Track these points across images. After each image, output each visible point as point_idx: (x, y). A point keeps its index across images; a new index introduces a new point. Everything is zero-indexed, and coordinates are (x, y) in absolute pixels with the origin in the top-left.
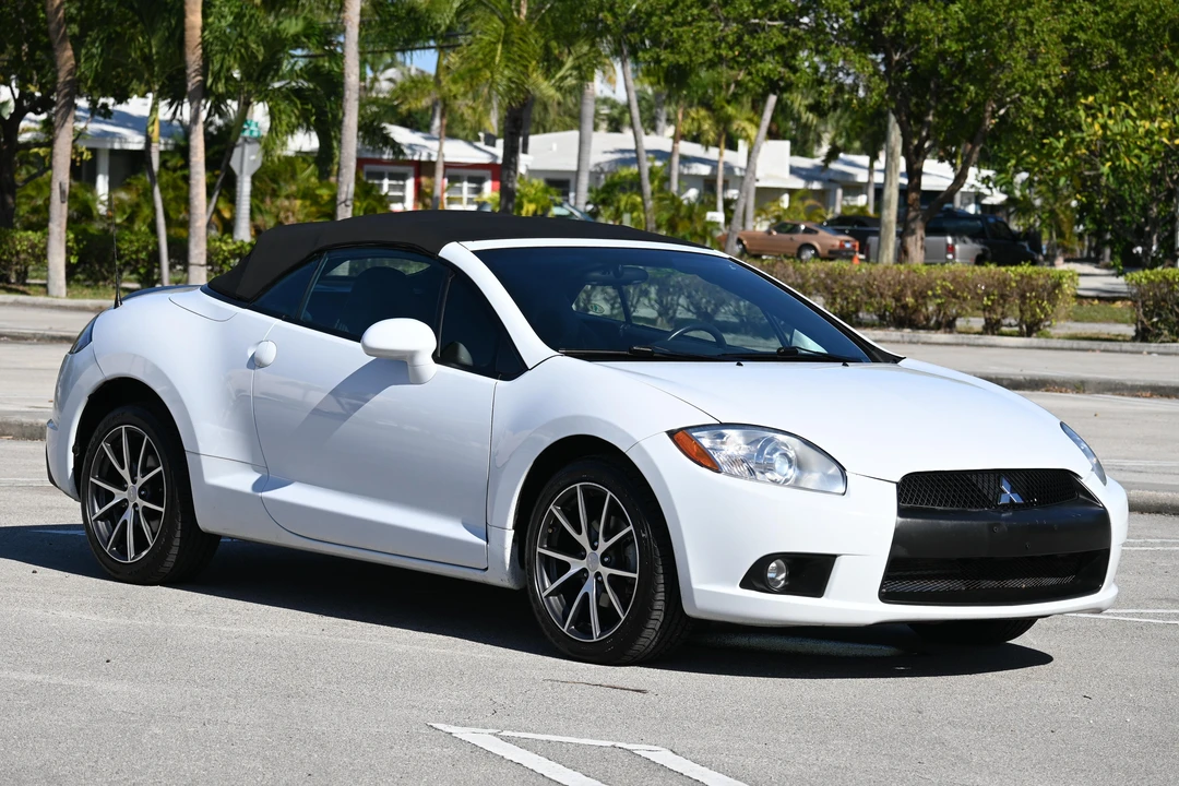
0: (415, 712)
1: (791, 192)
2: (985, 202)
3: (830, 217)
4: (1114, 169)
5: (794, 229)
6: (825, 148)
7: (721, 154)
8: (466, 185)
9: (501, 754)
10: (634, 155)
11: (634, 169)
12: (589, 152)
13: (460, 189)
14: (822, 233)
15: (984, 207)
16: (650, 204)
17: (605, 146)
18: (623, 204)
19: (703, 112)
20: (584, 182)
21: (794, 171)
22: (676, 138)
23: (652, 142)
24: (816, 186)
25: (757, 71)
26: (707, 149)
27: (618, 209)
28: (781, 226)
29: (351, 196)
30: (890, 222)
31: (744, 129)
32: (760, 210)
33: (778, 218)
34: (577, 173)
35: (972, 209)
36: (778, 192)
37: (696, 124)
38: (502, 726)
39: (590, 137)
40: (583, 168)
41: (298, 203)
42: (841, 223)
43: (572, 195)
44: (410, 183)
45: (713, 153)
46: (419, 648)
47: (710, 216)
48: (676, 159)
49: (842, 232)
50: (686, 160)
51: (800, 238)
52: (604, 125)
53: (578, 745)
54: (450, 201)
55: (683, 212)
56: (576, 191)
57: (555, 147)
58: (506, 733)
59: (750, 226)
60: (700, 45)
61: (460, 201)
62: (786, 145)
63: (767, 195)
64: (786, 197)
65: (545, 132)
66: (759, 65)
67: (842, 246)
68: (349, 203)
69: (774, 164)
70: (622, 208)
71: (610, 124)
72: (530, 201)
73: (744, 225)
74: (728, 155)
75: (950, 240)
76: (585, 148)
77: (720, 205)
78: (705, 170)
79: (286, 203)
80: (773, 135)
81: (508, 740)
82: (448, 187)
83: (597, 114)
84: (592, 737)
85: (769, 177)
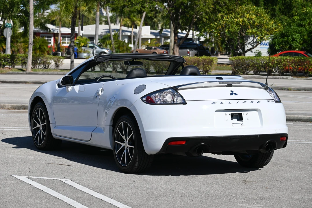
0: (9, 172)
1: (151, 39)
2: (200, 40)
3: (160, 45)
4: (228, 31)
5: (151, 48)
6: (160, 28)
7: (132, 30)
8: (67, 39)
9: (27, 182)
10: (108, 30)
11: (109, 34)
12: (98, 30)
13: (65, 40)
14: (158, 49)
15: (200, 42)
16: (113, 42)
17: (102, 29)
18: (108, 43)
19: (127, 19)
20: (97, 37)
21: (152, 33)
22: (121, 26)
23: (113, 26)
24: (158, 37)
25: (134, 8)
26: (128, 28)
27: (106, 44)
28: (149, 48)
29: (32, 42)
30: (172, 46)
31: (138, 23)
32: (143, 43)
33: (148, 46)
34: (95, 35)
35: (198, 42)
36: (147, 39)
37: (126, 22)
38: (30, 175)
39: (98, 26)
40: (97, 34)
41: (23, 44)
42: (163, 47)
43: (94, 40)
44: (52, 39)
45: (130, 29)
46: (16, 156)
47: (130, 45)
48: (121, 31)
49: (164, 49)
50: (123, 31)
51: (152, 51)
52: (104, 23)
53: (47, 179)
54: (63, 43)
55: (121, 45)
56: (95, 39)
57: (90, 28)
58: (30, 177)
59: (140, 48)
60: (120, 2)
61: (65, 43)
62: (149, 27)
63: (145, 40)
64: (149, 40)
65: (88, 25)
66: (135, 7)
67: (163, 52)
68: (32, 44)
69: (146, 32)
71: (105, 23)
72: (82, 43)
73: (139, 48)
74: (134, 30)
75: (188, 50)
76: (97, 28)
77: (132, 42)
78: (129, 34)
79: (20, 44)
80: (146, 24)
81: (30, 179)
82: (62, 40)
83: (100, 20)
84: (52, 177)
85: (145, 35)
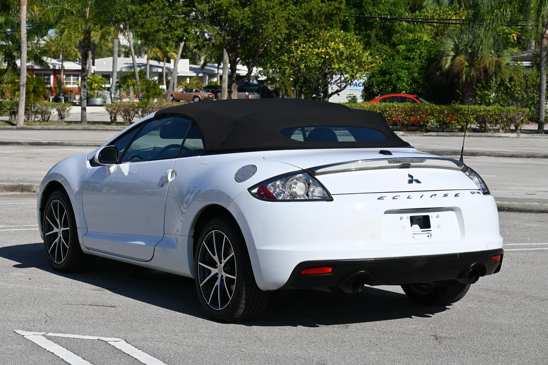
0: (9, 324)
1: (190, 77)
2: (259, 79)
3: (204, 86)
4: (306, 66)
5: (191, 91)
6: (202, 62)
7: (164, 64)
8: (72, 77)
9: (45, 347)
10: (132, 65)
11: (133, 70)
12: (117, 65)
13: (70, 79)
14: (201, 92)
15: (259, 81)
16: (139, 83)
17: (123, 63)
18: (130, 83)
19: (158, 50)
20: (115, 75)
21: (191, 69)
22: (148, 59)
23: (139, 60)
24: (201, 75)
25: (174, 34)
26: (159, 63)
27: (128, 85)
28: (188, 90)
29: (25, 83)
30: (225, 88)
31: (172, 55)
32: (179, 83)
33: (186, 87)
34: (112, 72)
35: (255, 82)
36: (185, 77)
37: (155, 53)
38: (48, 330)
39: (117, 59)
40: (114, 70)
41: (10, 85)
42: (207, 89)
43: (111, 79)
44: (52, 77)
45: (162, 64)
47: (161, 87)
48: (148, 67)
49: (209, 91)
50: (151, 66)
51: (193, 94)
52: (123, 55)
53: (82, 340)
54: (66, 83)
55: (151, 85)
56: (112, 78)
57: (104, 63)
58: (50, 334)
59: (176, 90)
60: (153, 25)
61: (70, 83)
62: (187, 61)
63: (181, 79)
64: (188, 79)
65: (101, 58)
66: (175, 32)
67: (209, 96)
68: (24, 86)
69: (183, 67)
70: (130, 84)
71: (125, 54)
72: (95, 83)
73: (173, 89)
74: (167, 65)
75: (247, 94)
76: (115, 63)
77: (165, 82)
78: (160, 70)
79: (5, 86)
80: (183, 57)
81: (49, 338)
82: (66, 79)
83: (119, 51)
84: (89, 335)
85: (182, 72)
